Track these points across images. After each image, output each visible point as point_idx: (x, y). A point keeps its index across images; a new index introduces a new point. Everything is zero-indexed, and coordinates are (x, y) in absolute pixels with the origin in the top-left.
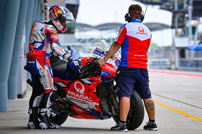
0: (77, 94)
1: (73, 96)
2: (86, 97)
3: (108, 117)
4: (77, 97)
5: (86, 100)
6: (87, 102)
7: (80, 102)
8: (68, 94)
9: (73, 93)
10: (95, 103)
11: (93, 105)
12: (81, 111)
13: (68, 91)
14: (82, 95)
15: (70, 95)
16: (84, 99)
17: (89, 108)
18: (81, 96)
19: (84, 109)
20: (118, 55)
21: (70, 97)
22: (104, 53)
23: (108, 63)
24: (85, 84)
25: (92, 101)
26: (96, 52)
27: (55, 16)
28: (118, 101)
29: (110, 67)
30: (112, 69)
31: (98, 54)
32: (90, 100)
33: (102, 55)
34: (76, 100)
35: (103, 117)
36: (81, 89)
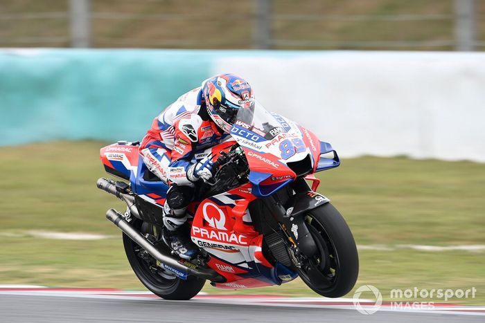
0: (212, 232)
1: (205, 237)
3: (289, 275)
4: (214, 239)
5: (233, 242)
6: (236, 247)
7: (223, 249)
8: (194, 234)
9: (203, 231)
10: (253, 248)
11: (250, 252)
12: (230, 269)
13: (194, 227)
14: (223, 234)
15: (198, 235)
16: (227, 240)
19: (235, 266)
20: (287, 129)
21: (199, 241)
22: (254, 130)
23: (262, 153)
24: (224, 207)
25: (246, 243)
26: (235, 130)
27: (211, 104)
28: (296, 234)
29: (268, 161)
30: (273, 164)
31: (240, 133)
32: (241, 243)
33: (249, 134)
34: (213, 246)
35: (280, 277)
36: (218, 219)
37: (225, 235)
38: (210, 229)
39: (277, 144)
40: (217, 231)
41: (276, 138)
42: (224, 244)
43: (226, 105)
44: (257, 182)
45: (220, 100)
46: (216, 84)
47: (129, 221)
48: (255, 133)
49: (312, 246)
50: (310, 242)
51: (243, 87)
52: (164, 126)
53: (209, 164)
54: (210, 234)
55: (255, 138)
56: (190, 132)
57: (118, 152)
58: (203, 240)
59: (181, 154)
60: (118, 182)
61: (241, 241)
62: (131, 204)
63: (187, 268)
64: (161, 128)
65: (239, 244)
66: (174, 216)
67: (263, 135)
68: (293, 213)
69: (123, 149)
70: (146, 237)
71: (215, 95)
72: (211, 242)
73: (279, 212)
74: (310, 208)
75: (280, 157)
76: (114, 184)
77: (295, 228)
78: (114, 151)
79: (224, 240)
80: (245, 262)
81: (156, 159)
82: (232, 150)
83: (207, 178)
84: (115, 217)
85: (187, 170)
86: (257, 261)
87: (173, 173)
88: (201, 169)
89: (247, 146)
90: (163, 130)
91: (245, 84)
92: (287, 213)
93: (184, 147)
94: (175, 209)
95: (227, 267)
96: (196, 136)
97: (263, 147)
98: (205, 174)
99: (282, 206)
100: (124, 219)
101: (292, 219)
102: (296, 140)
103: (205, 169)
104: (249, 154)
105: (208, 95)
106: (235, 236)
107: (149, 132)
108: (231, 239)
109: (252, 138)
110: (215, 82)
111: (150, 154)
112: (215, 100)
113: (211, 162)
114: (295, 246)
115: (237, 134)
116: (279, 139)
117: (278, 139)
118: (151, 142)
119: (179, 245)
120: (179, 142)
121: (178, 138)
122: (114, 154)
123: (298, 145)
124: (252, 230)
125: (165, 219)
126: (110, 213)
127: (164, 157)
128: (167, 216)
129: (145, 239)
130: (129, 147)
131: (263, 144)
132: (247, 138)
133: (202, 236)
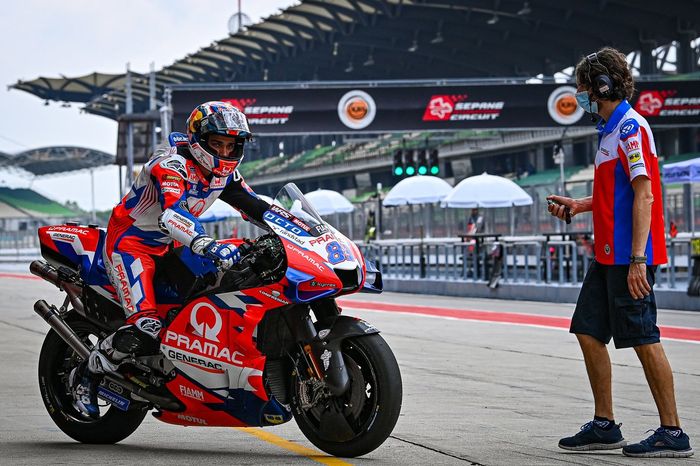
0: (196, 341)
1: (183, 347)
2: (225, 349)
3: (281, 416)
4: (195, 351)
5: (223, 359)
6: (224, 366)
7: (203, 366)
8: (167, 341)
9: (181, 339)
10: (249, 371)
11: (242, 375)
12: (199, 395)
13: (169, 332)
14: (211, 346)
15: (173, 343)
16: (215, 355)
17: (227, 389)
18: (208, 347)
19: (209, 391)
21: (170, 351)
22: (296, 221)
23: (305, 249)
24: (226, 311)
25: (240, 363)
26: (270, 216)
28: (327, 364)
29: (312, 261)
30: (317, 265)
31: (276, 221)
32: (235, 361)
33: (289, 224)
34: (191, 361)
35: (266, 415)
36: (211, 327)
37: (214, 349)
38: (193, 337)
39: (324, 244)
40: (203, 340)
41: (324, 236)
42: (207, 360)
48: (296, 225)
54: (191, 344)
55: (296, 230)
56: (179, 166)
58: (177, 351)
61: (236, 359)
62: (75, 296)
65: (231, 363)
67: (307, 229)
69: (76, 230)
72: (189, 355)
75: (327, 259)
78: (62, 231)
79: (210, 354)
80: (225, 389)
84: (47, 309)
86: (249, 388)
89: (286, 236)
95: (196, 392)
97: (306, 242)
99: (311, 324)
101: (325, 344)
104: (288, 247)
106: (228, 351)
108: (222, 354)
109: (293, 230)
115: (273, 221)
116: (327, 239)
117: (325, 239)
131: (307, 240)
132: (286, 228)
133: (179, 345)
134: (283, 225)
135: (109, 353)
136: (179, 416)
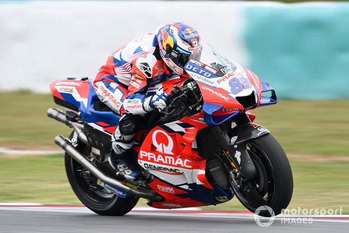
0: (159, 156)
1: (152, 160)
3: (225, 197)
4: (160, 162)
5: (179, 166)
6: (181, 170)
8: (141, 157)
9: (150, 155)
10: (197, 171)
11: (193, 175)
12: (171, 190)
13: (141, 152)
14: (170, 158)
15: (145, 159)
16: (173, 164)
19: (176, 187)
20: (235, 69)
21: (145, 164)
22: (207, 68)
23: (215, 87)
24: (173, 134)
25: (190, 167)
26: (189, 67)
27: (164, 49)
28: (239, 160)
29: (220, 95)
30: (224, 97)
31: (193, 70)
33: (202, 71)
34: (159, 169)
35: (216, 198)
36: (167, 145)
37: (171, 159)
38: (157, 154)
39: (227, 81)
40: (164, 155)
41: (226, 75)
42: (169, 167)
43: (178, 51)
44: (210, 112)
45: (172, 46)
46: (168, 32)
47: (75, 146)
48: (207, 71)
49: (252, 171)
50: (251, 167)
51: (193, 35)
52: (119, 63)
53: (165, 96)
54: (156, 158)
55: (207, 74)
56: (146, 69)
57: (68, 85)
58: (149, 163)
59: (138, 88)
60: (67, 112)
61: (187, 165)
62: (79, 131)
63: (128, 188)
64: (116, 64)
65: (184, 167)
66: (123, 141)
67: (215, 72)
68: (237, 141)
69: (73, 83)
70: (91, 160)
71: (168, 42)
72: (157, 165)
73: (225, 141)
74: (253, 137)
75: (230, 91)
76: (63, 114)
77: (238, 155)
78: (64, 85)
79: (170, 163)
80: (186, 184)
81: (109, 91)
82: (184, 85)
83: (162, 108)
84: (63, 143)
85: (143, 102)
86: (198, 182)
87: (130, 105)
88: (158, 100)
89: (201, 80)
90: (118, 66)
91: (194, 33)
92: (232, 141)
93: (140, 82)
94: (126, 135)
95: (168, 188)
96: (151, 73)
97: (215, 82)
98: (161, 104)
99: (227, 135)
100: (70, 144)
101: (236, 146)
102: (243, 78)
103: (160, 100)
104: (203, 88)
105: (162, 41)
106: (180, 160)
107: (103, 67)
108: (177, 162)
109: (205, 74)
110: (168, 30)
111: (105, 87)
112: (168, 45)
113: (166, 94)
114: (237, 170)
115: (191, 70)
116: (229, 77)
117: (227, 77)
118: (105, 76)
119: (124, 167)
120: (136, 78)
121: (135, 74)
122: (65, 87)
123: (244, 82)
124: (197, 155)
125: (114, 144)
126: (58, 138)
127: (117, 89)
128: (116, 141)
129: (90, 162)
130: (78, 82)
131: (215, 80)
132: (201, 74)
133: (149, 159)
134: (198, 72)
135: (122, 139)
136: (163, 205)
